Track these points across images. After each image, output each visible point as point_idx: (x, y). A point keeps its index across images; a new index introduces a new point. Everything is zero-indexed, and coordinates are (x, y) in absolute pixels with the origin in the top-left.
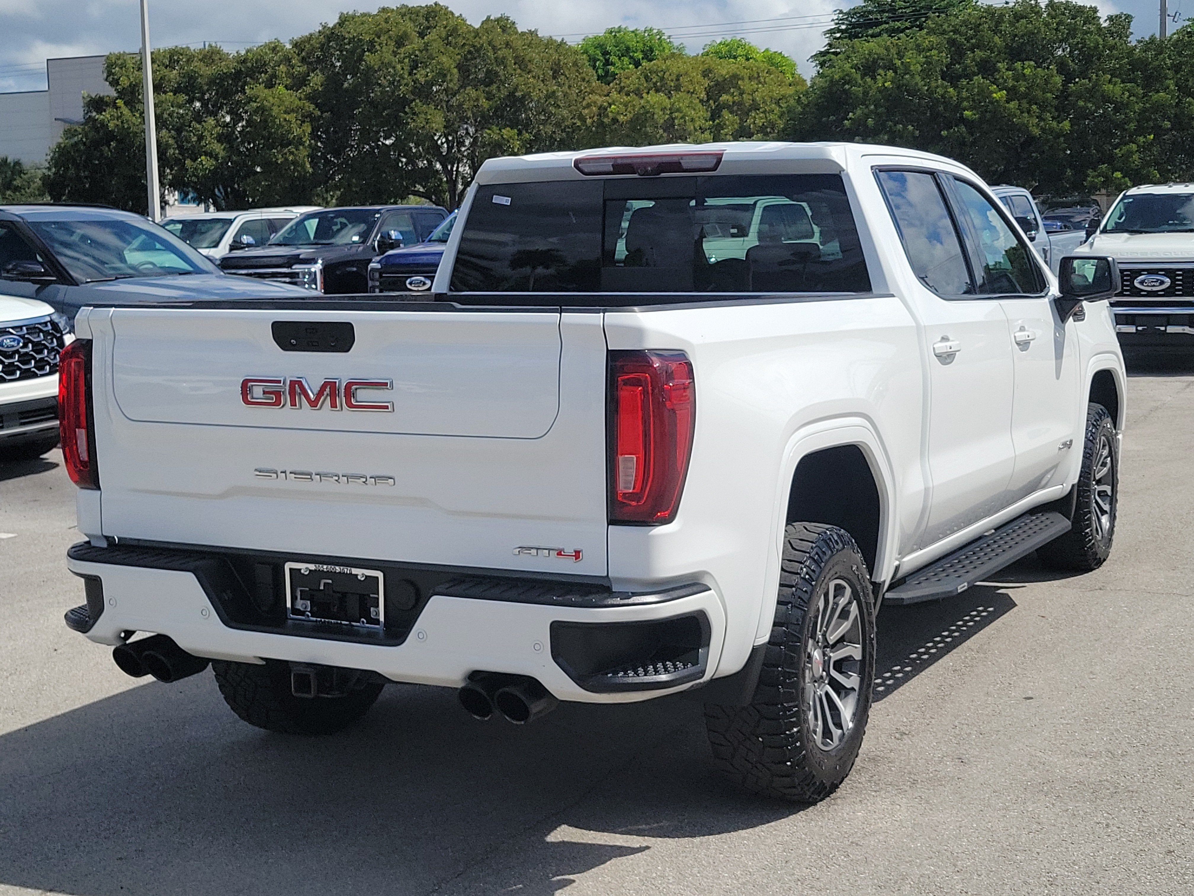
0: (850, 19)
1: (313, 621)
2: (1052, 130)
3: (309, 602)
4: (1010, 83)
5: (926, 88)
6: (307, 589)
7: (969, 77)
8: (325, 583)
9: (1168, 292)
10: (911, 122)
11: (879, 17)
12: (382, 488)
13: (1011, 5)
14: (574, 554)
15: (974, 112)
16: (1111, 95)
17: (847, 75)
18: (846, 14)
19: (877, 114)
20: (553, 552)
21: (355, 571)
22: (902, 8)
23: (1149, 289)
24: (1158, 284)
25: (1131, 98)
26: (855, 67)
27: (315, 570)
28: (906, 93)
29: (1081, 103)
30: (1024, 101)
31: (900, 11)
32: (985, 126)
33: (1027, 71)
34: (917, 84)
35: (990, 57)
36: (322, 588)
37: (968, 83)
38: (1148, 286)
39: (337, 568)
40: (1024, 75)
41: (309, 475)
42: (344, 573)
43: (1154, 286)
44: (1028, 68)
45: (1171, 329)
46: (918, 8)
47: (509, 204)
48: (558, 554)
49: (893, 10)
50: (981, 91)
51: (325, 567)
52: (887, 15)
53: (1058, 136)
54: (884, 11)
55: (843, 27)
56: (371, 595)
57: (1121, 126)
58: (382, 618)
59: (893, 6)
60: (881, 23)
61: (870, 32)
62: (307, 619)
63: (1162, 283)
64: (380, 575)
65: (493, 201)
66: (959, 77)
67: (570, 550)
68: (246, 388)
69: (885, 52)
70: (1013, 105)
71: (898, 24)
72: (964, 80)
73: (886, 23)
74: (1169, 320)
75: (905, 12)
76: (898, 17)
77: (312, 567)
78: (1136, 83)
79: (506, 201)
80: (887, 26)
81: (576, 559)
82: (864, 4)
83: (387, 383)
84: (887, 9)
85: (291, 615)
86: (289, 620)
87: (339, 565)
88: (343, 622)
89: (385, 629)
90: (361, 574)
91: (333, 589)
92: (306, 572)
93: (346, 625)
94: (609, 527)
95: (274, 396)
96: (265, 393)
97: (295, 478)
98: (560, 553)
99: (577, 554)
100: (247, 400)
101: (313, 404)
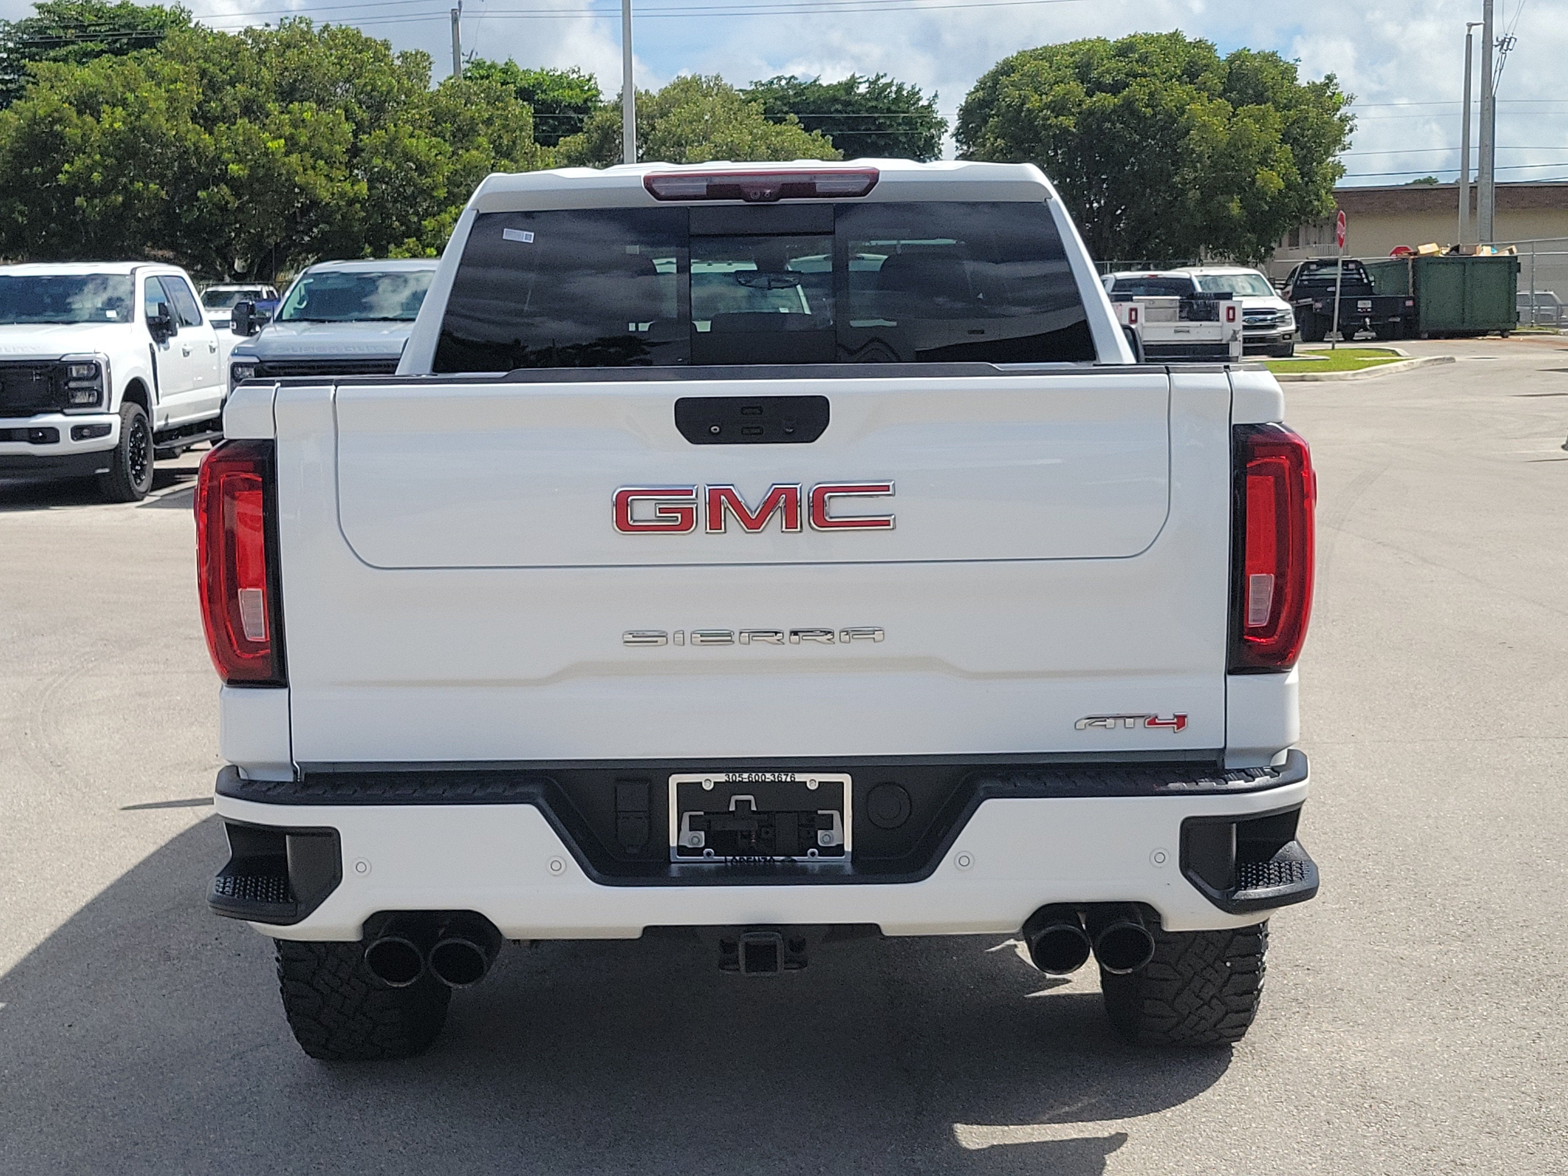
0: (20, 34)
1: (720, 862)
2: (343, 195)
3: (703, 833)
4: (288, 130)
5: (174, 133)
6: (702, 813)
7: (231, 120)
8: (750, 801)
10: (152, 177)
11: (62, 34)
12: (860, 648)
13: (274, 28)
14: (1175, 720)
15: (241, 166)
16: (415, 152)
17: (56, 111)
18: (14, 27)
19: (105, 167)
20: (1142, 720)
21: (799, 777)
22: (93, 25)
25: (439, 157)
26: (67, 100)
27: (727, 782)
28: (142, 139)
29: (377, 161)
30: (307, 155)
31: (93, 28)
32: (256, 186)
33: (307, 115)
34: (160, 127)
35: (257, 96)
36: (732, 808)
37: (228, 128)
39: (768, 775)
40: (303, 121)
41: (724, 637)
42: (781, 781)
44: (308, 111)
46: (117, 27)
47: (532, 241)
48: (1149, 723)
49: (82, 27)
50: (247, 142)
51: (745, 775)
52: (73, 31)
53: (351, 203)
54: (67, 27)
55: (10, 45)
56: (819, 812)
57: (427, 193)
58: (848, 848)
59: (81, 21)
60: (67, 43)
61: (52, 54)
62: (708, 859)
64: (846, 779)
65: (504, 237)
66: (215, 120)
67: (1169, 716)
68: (622, 503)
69: (104, 83)
70: (294, 158)
71: (91, 45)
72: (221, 124)
73: (73, 43)
75: (100, 31)
76: (87, 36)
77: (722, 778)
78: (443, 137)
79: (526, 237)
80: (76, 47)
81: (1178, 728)
82: (39, 17)
83: (888, 486)
84: (73, 25)
85: (674, 857)
86: (673, 865)
87: (772, 770)
88: (775, 858)
89: (853, 862)
90: (812, 780)
91: (754, 808)
92: (708, 787)
93: (782, 861)
94: (1229, 677)
95: (679, 515)
96: (661, 510)
97: (702, 641)
98: (1153, 721)
99: (1181, 721)
100: (623, 523)
101: (753, 523)
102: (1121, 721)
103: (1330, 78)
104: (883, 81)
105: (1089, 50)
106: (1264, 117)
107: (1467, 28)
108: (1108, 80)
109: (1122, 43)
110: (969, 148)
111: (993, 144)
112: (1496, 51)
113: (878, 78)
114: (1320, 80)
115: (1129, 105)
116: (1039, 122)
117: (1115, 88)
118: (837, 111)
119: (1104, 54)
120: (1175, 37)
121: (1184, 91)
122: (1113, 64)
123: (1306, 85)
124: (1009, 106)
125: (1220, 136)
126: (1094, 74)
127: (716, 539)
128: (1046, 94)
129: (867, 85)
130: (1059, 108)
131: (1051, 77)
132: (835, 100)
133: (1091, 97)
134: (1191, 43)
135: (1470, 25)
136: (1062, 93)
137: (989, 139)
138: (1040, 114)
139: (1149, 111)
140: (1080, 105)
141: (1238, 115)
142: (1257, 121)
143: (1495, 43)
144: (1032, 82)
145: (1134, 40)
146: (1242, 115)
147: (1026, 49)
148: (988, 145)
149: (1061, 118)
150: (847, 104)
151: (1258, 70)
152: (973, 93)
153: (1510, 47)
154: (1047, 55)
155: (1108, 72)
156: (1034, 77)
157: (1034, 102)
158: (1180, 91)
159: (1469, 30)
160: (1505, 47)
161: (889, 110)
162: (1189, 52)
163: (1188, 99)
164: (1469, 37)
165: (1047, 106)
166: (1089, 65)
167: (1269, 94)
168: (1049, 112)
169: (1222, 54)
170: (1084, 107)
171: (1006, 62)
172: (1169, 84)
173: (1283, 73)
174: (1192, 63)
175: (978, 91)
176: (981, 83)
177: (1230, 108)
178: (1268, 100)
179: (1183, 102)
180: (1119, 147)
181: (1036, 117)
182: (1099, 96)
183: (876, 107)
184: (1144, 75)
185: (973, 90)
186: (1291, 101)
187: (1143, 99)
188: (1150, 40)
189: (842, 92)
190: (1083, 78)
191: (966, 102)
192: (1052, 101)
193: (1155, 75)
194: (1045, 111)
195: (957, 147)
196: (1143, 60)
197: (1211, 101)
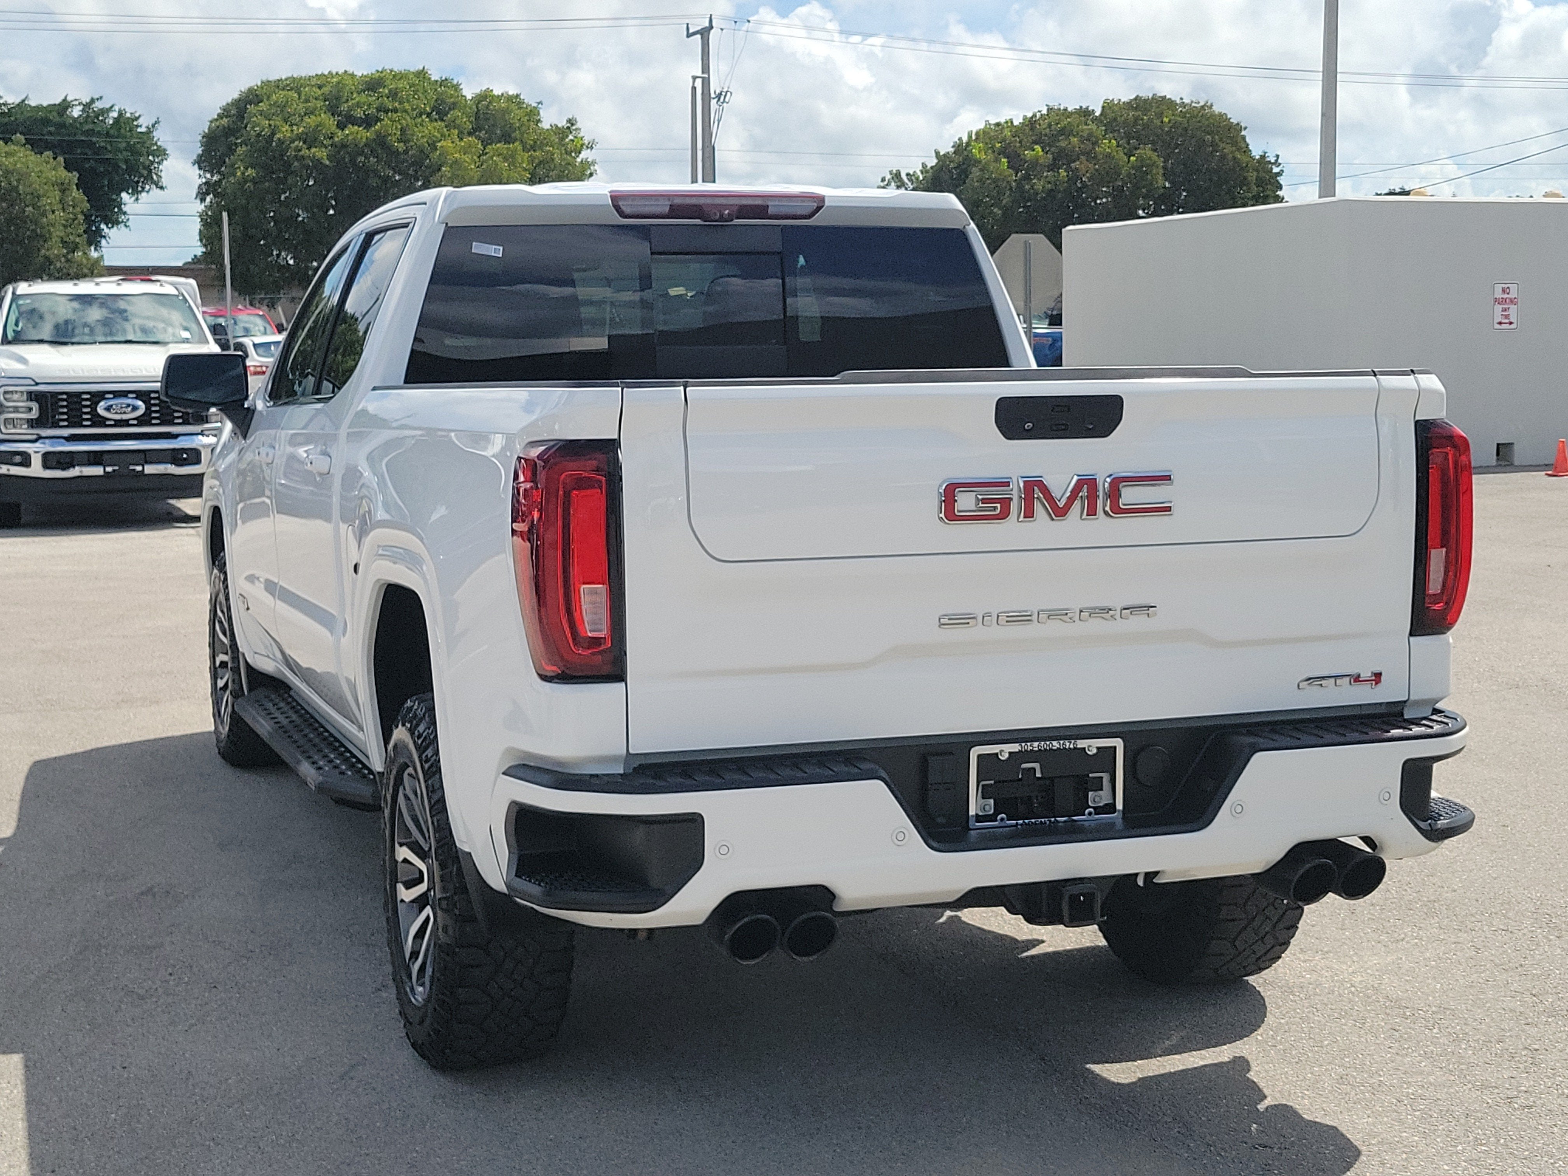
1: (1012, 826)
3: (993, 801)
6: (992, 782)
8: (1034, 769)
9: (142, 421)
12: (1138, 622)
14: (1374, 677)
20: (1348, 679)
21: (1081, 744)
23: (118, 417)
24: (130, 409)
27: (1020, 751)
36: (1019, 776)
38: (116, 413)
39: (1055, 743)
41: (1022, 618)
42: (1065, 748)
43: (125, 413)
45: (150, 469)
47: (501, 255)
48: (1355, 681)
51: (1036, 744)
56: (1091, 775)
58: (1119, 806)
62: (1003, 824)
63: (135, 408)
64: (1118, 743)
65: (473, 251)
67: (1366, 674)
68: (949, 495)
74: (147, 457)
77: (1015, 747)
79: (495, 251)
81: (1376, 684)
83: (1169, 476)
85: (972, 824)
86: (972, 832)
87: (1057, 739)
88: (1058, 819)
89: (1124, 818)
90: (1092, 745)
91: (1038, 775)
92: (1004, 757)
93: (1065, 822)
94: (1412, 639)
95: (998, 505)
96: (984, 501)
97: (1007, 622)
98: (1357, 679)
99: (1378, 677)
100: (950, 513)
101: (1059, 512)
102: (1333, 680)
103: (571, 122)
104: (98, 105)
105: (338, 83)
106: (513, 156)
107: (691, 81)
108: (359, 113)
109: (372, 79)
110: (212, 176)
111: (243, 174)
112: (714, 102)
113: (92, 101)
114: (562, 123)
115: (381, 141)
116: (291, 153)
117: (368, 122)
118: (50, 133)
119: (353, 87)
120: (422, 74)
121: (435, 128)
122: (363, 98)
123: (549, 127)
124: (259, 135)
125: (472, 173)
126: (344, 107)
127: (1028, 526)
128: (296, 125)
129: (81, 108)
130: (310, 140)
131: (301, 108)
132: (46, 122)
133: (343, 130)
134: (437, 81)
135: (695, 78)
136: (313, 124)
137: (239, 168)
138: (292, 145)
139: (401, 147)
140: (332, 138)
141: (486, 154)
142: (505, 159)
143: (713, 95)
144: (282, 111)
145: (382, 75)
146: (491, 153)
147: (270, 79)
148: (239, 174)
149: (313, 150)
150: (62, 125)
151: (505, 111)
152: (216, 120)
153: (727, 100)
154: (295, 85)
155: (358, 105)
156: (283, 107)
157: (285, 132)
158: (430, 128)
159: (694, 82)
160: (722, 99)
161: (108, 134)
162: (436, 90)
163: (439, 135)
164: (694, 89)
165: (299, 138)
166: (338, 98)
167: (517, 134)
168: (301, 143)
169: (469, 92)
170: (336, 139)
171: (250, 90)
172: (420, 120)
173: (527, 114)
174: (440, 101)
175: (222, 118)
176: (224, 110)
177: (480, 146)
178: (516, 140)
179: (434, 139)
180: (373, 182)
181: (288, 147)
182: (350, 130)
183: (93, 130)
184: (395, 111)
185: (216, 117)
186: (535, 142)
187: (395, 134)
188: (399, 76)
189: (55, 114)
190: (333, 110)
191: (209, 129)
192: (303, 132)
193: (406, 111)
194: (297, 143)
195: (200, 176)
196: (393, 95)
197: (461, 139)
